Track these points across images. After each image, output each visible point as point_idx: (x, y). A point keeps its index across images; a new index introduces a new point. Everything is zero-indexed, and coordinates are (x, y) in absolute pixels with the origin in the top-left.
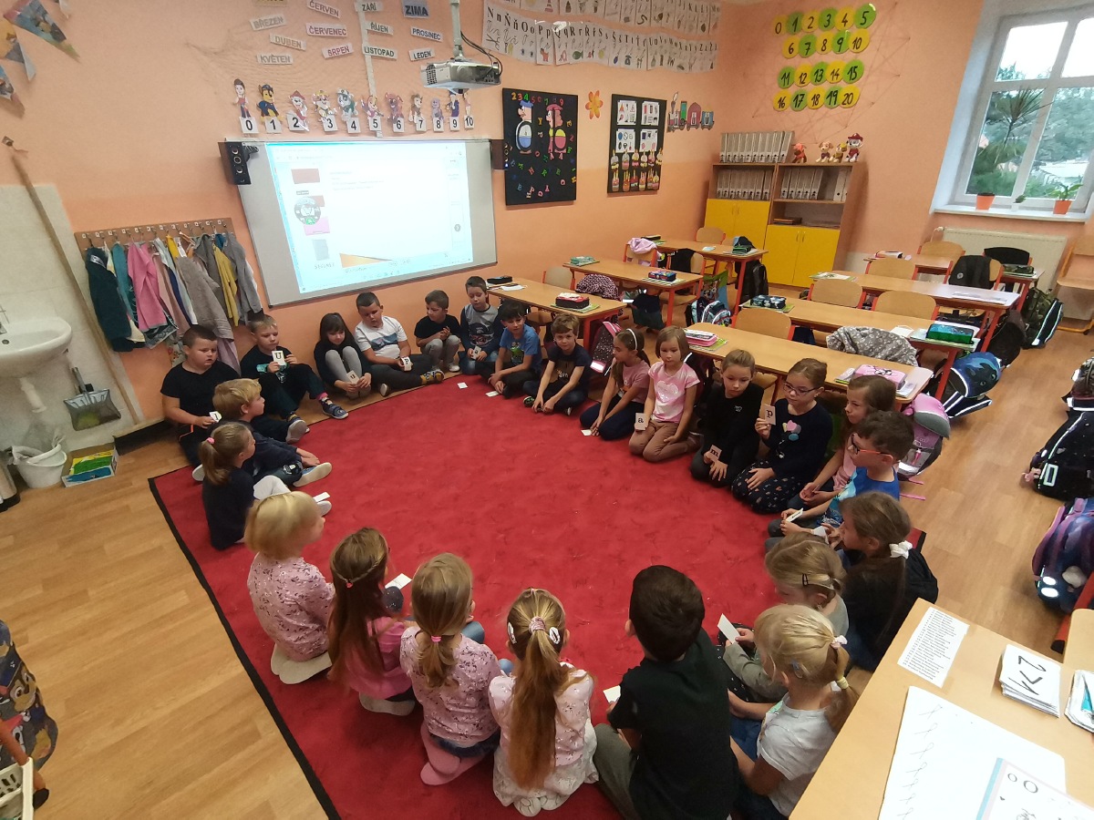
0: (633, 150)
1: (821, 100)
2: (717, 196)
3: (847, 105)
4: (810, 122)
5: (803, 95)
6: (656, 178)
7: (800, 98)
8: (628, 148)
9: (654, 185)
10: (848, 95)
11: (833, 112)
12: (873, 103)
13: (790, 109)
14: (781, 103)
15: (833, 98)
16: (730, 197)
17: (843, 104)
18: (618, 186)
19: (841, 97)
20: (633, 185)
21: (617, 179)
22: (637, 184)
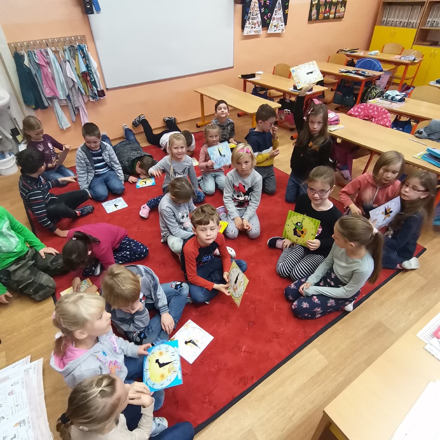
2: (382, 23)
6: (342, 10)
9: (341, 15)
16: (391, 25)
20: (326, 15)
21: (315, 11)
22: (328, 14)
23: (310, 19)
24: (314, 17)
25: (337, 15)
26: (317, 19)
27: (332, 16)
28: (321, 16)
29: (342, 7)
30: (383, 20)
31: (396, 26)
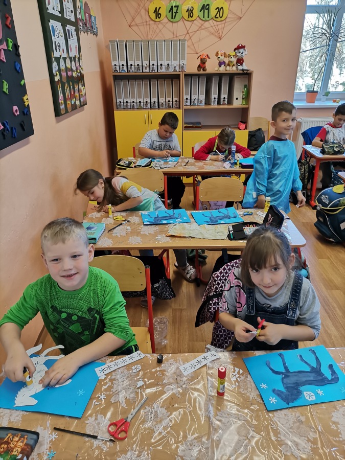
0: (65, 55)
1: (196, 12)
3: (219, 19)
4: (188, 33)
5: (177, 7)
6: (83, 90)
7: (175, 10)
8: (61, 50)
9: (83, 99)
10: (219, 9)
11: (207, 24)
12: (241, 18)
13: (166, 20)
14: (157, 13)
15: (206, 12)
16: (133, 108)
17: (216, 17)
18: (64, 106)
19: (213, 12)
20: (72, 102)
21: (62, 95)
22: (74, 99)
23: (58, 113)
24: (62, 107)
26: (66, 110)
27: (78, 103)
28: (69, 105)
29: (82, 86)
30: (118, 102)
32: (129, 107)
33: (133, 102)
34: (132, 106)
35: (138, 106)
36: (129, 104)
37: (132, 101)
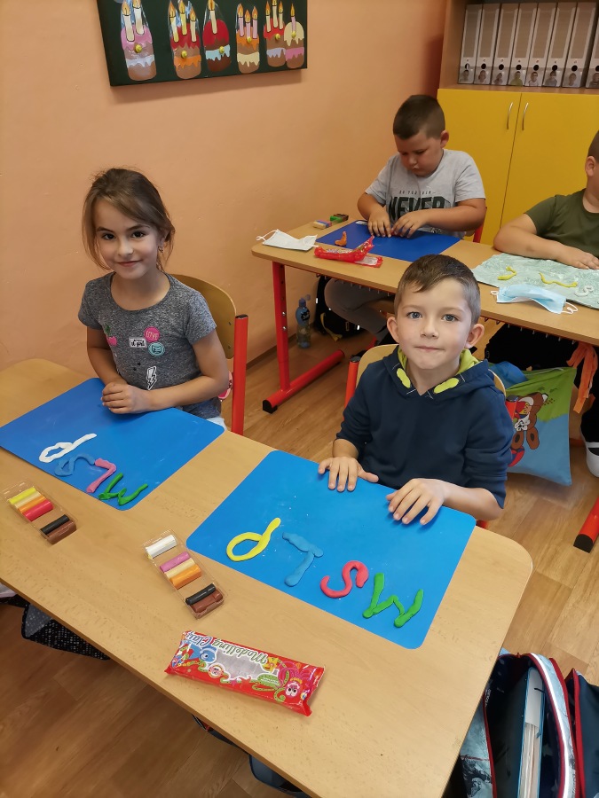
2: (460, 79)
6: (293, 31)
9: (290, 55)
16: (496, 83)
20: (212, 55)
21: (142, 29)
22: (226, 49)
23: (118, 76)
24: (141, 62)
25: (271, 53)
26: (165, 74)
27: (248, 59)
28: (185, 60)
29: (287, 20)
30: (463, 64)
31: (515, 84)
32: (487, 80)
33: (501, 67)
34: (495, 78)
35: (512, 78)
36: (488, 73)
37: (497, 65)
